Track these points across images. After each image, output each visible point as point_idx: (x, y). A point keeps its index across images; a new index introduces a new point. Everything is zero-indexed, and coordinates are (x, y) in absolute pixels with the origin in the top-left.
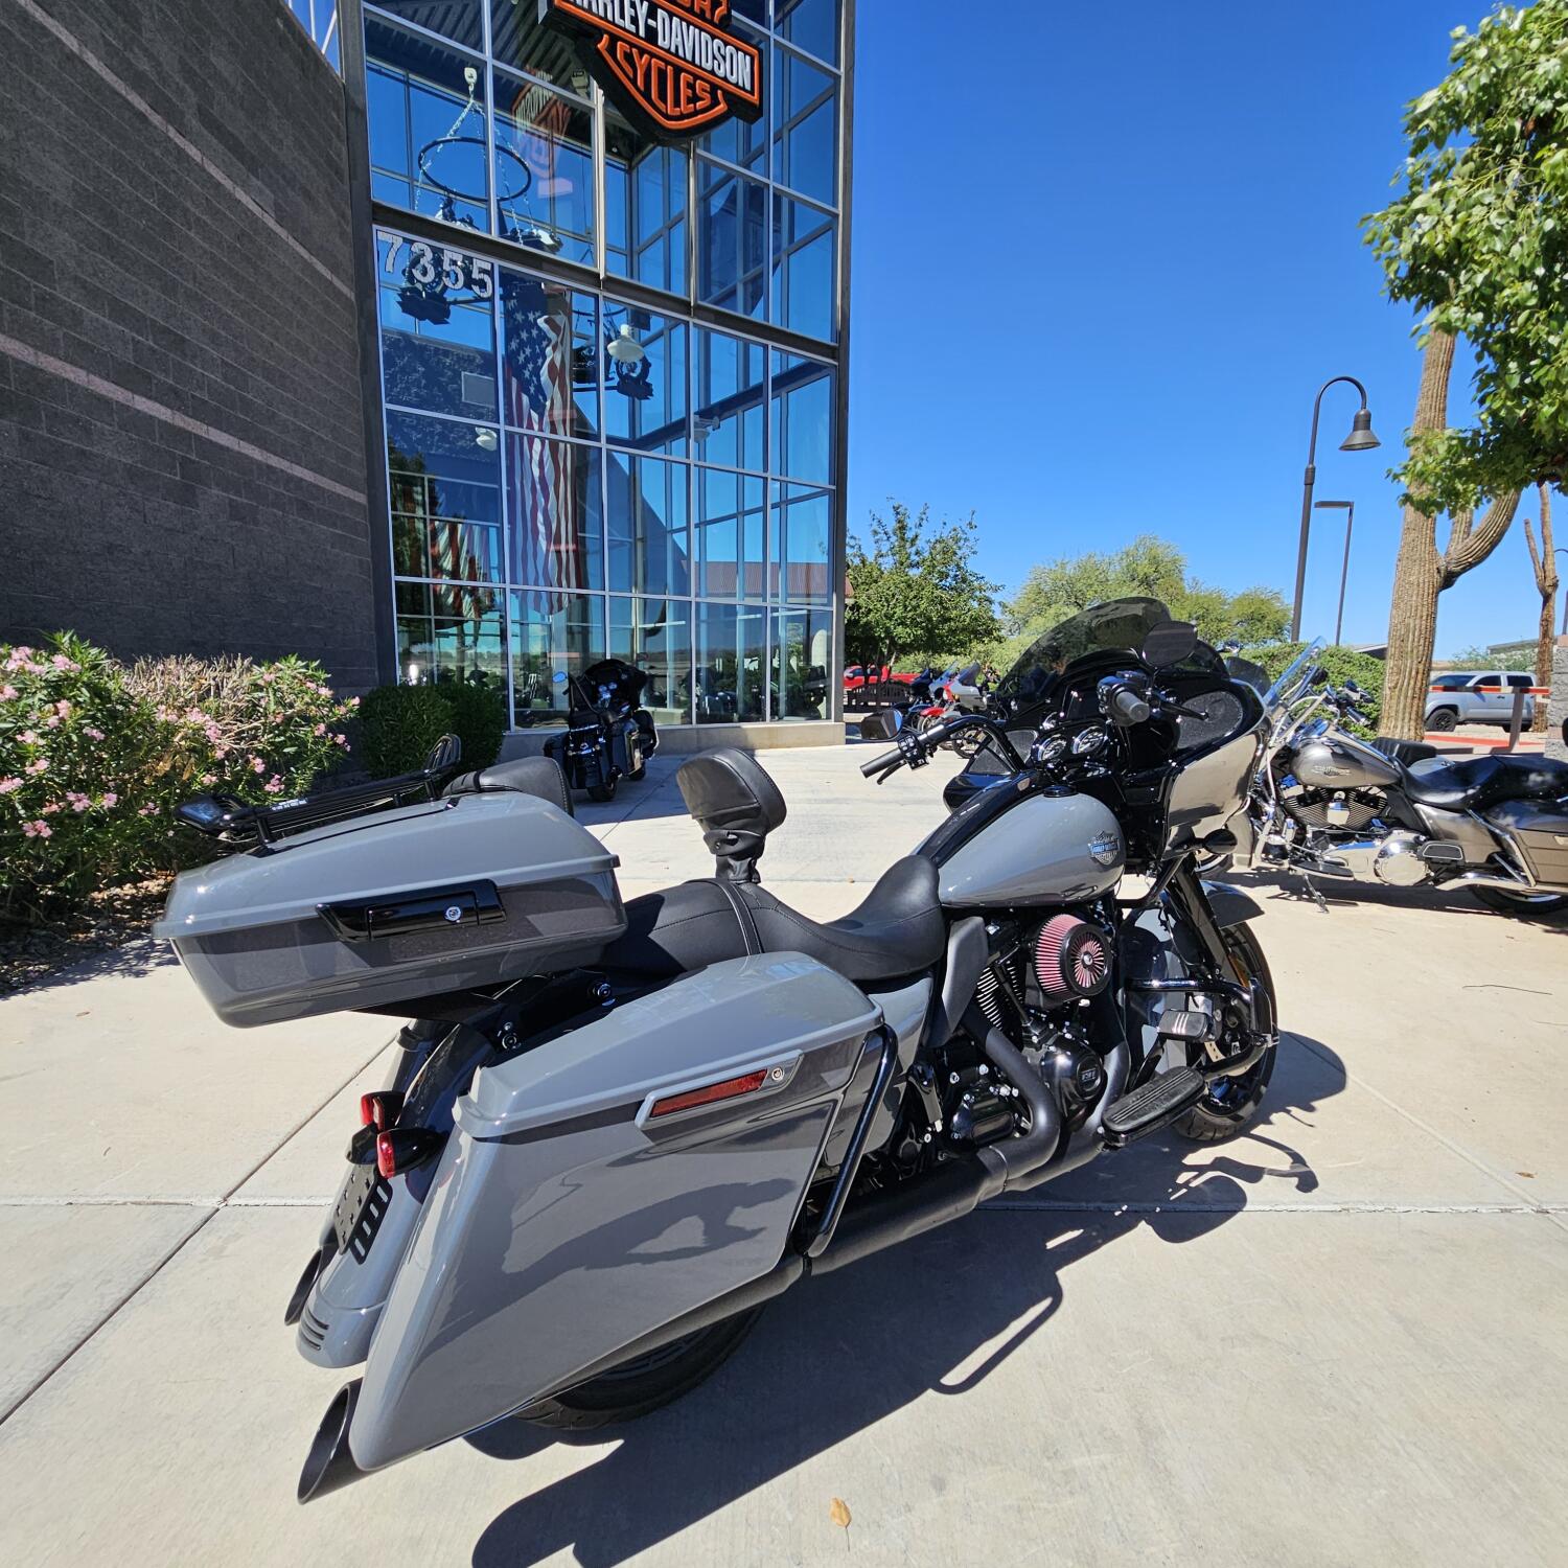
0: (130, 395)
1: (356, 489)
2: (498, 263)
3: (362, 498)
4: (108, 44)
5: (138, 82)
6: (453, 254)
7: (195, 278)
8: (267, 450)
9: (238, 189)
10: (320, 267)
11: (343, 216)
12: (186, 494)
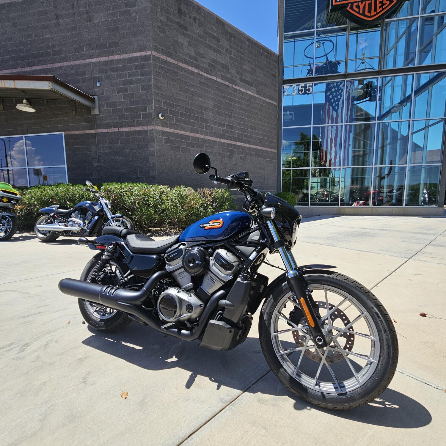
0: (220, 139)
1: (274, 149)
2: (314, 83)
3: (275, 151)
4: (222, 75)
5: (227, 79)
6: (302, 84)
7: (236, 113)
8: (250, 144)
9: (247, 91)
10: (268, 100)
11: (276, 86)
12: (230, 156)
